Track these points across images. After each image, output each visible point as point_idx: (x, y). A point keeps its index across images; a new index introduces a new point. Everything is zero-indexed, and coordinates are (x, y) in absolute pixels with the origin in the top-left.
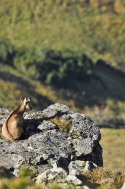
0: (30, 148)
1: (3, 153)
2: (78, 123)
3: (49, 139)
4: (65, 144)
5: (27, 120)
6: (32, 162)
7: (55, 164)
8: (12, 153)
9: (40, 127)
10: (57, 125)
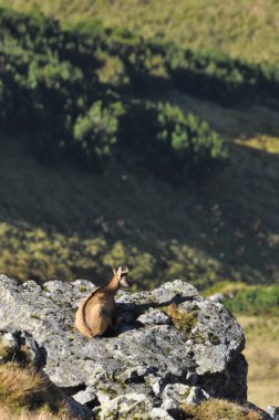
0: (118, 353)
1: (71, 357)
2: (208, 318)
3: (154, 341)
4: (180, 351)
5: (123, 304)
6: (118, 377)
7: (157, 384)
8: (86, 359)
9: (142, 319)
10: (170, 318)
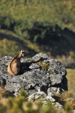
0: (25, 80)
1: (8, 82)
2: (53, 65)
3: (36, 75)
4: (45, 77)
5: (23, 63)
6: (26, 88)
7: (39, 89)
8: (14, 83)
9: (31, 67)
10: (40, 66)
